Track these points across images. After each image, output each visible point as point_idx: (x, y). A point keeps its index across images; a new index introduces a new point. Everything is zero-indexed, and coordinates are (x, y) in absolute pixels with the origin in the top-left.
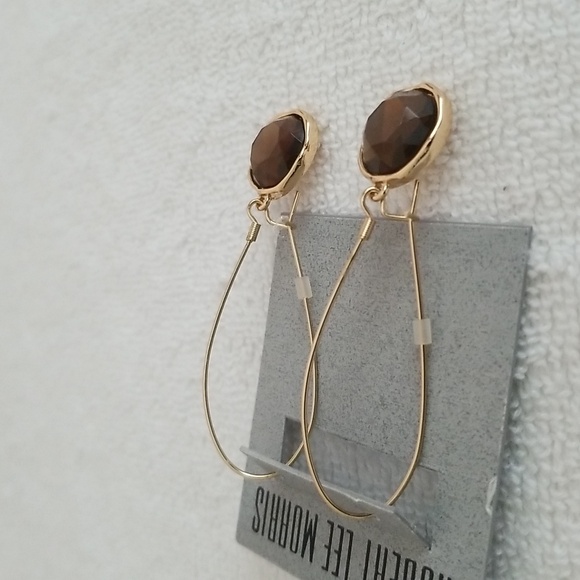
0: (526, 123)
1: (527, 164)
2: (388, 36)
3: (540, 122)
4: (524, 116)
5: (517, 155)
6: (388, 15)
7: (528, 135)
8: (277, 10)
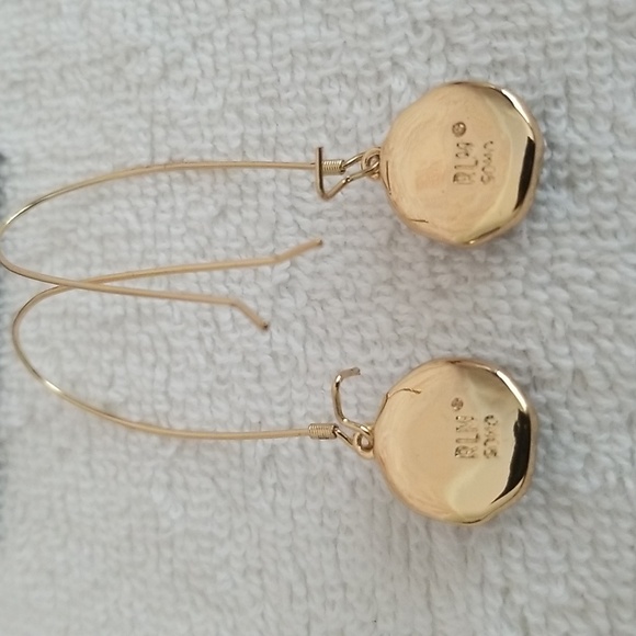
0: (567, 269)
1: (560, 327)
2: (339, 106)
3: (588, 273)
4: (562, 259)
5: (547, 312)
6: (340, 76)
7: (564, 286)
8: (139, 28)
